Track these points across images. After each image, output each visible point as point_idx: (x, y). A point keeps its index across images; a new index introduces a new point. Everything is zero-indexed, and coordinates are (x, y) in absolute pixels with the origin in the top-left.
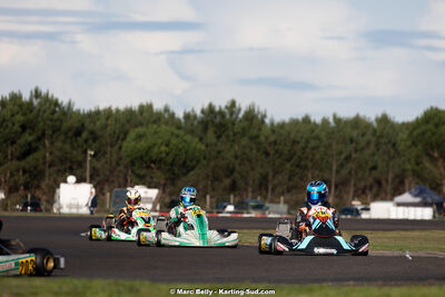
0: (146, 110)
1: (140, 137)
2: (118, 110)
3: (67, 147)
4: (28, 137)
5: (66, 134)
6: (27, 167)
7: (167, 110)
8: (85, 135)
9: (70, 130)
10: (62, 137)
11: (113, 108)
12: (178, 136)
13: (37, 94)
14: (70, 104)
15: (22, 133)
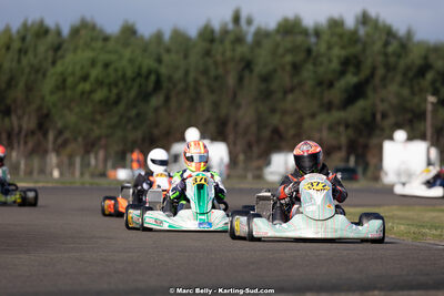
3: (406, 92)
4: (351, 79)
5: (405, 74)
6: (350, 120)
8: (430, 75)
9: (408, 68)
10: (399, 78)
13: (365, 19)
14: (409, 34)
15: (342, 73)
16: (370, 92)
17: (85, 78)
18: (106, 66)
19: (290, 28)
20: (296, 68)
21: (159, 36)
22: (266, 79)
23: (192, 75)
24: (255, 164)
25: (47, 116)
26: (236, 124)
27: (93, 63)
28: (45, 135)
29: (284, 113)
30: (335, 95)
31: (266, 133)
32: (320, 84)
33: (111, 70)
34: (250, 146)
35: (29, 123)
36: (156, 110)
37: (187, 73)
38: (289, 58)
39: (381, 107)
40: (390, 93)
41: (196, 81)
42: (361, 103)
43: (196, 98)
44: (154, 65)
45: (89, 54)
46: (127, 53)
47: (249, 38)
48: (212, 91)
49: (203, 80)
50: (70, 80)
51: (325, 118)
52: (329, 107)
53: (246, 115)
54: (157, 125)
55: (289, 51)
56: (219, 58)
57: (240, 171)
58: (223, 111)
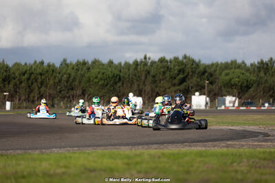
0: (234, 62)
1: (227, 75)
2: (221, 63)
3: (199, 80)
4: (181, 76)
5: (199, 73)
6: (181, 89)
7: (243, 62)
8: (206, 74)
10: (196, 75)
11: (219, 63)
12: (243, 74)
13: (185, 57)
14: (200, 61)
15: (179, 74)
16: (187, 80)
17: (96, 78)
18: (103, 74)
19: (162, 60)
20: (164, 73)
21: (120, 64)
22: (154, 77)
23: (131, 76)
24: (151, 104)
25: (85, 90)
26: (145, 91)
27: (99, 73)
28: (84, 96)
29: (160, 87)
30: (176, 81)
31: (154, 94)
32: (171, 78)
33: (105, 75)
34: (149, 98)
35: (79, 92)
36: (119, 87)
37: (129, 75)
38: (162, 70)
39: (191, 85)
40: (194, 80)
41: (132, 78)
42: (185, 84)
43: (132, 83)
44: (118, 73)
45: (98, 70)
46: (110, 69)
47: (149, 64)
48: (137, 81)
49: (134, 77)
50: (92, 79)
51: (173, 89)
52: (174, 85)
53: (148, 88)
54: (120, 92)
55: (161, 68)
56: (139, 70)
57: (146, 106)
58: (141, 87)
